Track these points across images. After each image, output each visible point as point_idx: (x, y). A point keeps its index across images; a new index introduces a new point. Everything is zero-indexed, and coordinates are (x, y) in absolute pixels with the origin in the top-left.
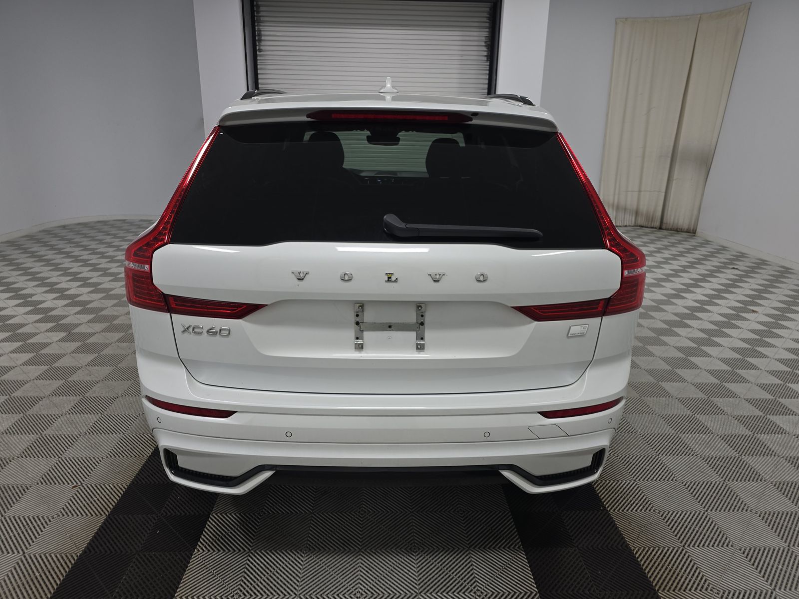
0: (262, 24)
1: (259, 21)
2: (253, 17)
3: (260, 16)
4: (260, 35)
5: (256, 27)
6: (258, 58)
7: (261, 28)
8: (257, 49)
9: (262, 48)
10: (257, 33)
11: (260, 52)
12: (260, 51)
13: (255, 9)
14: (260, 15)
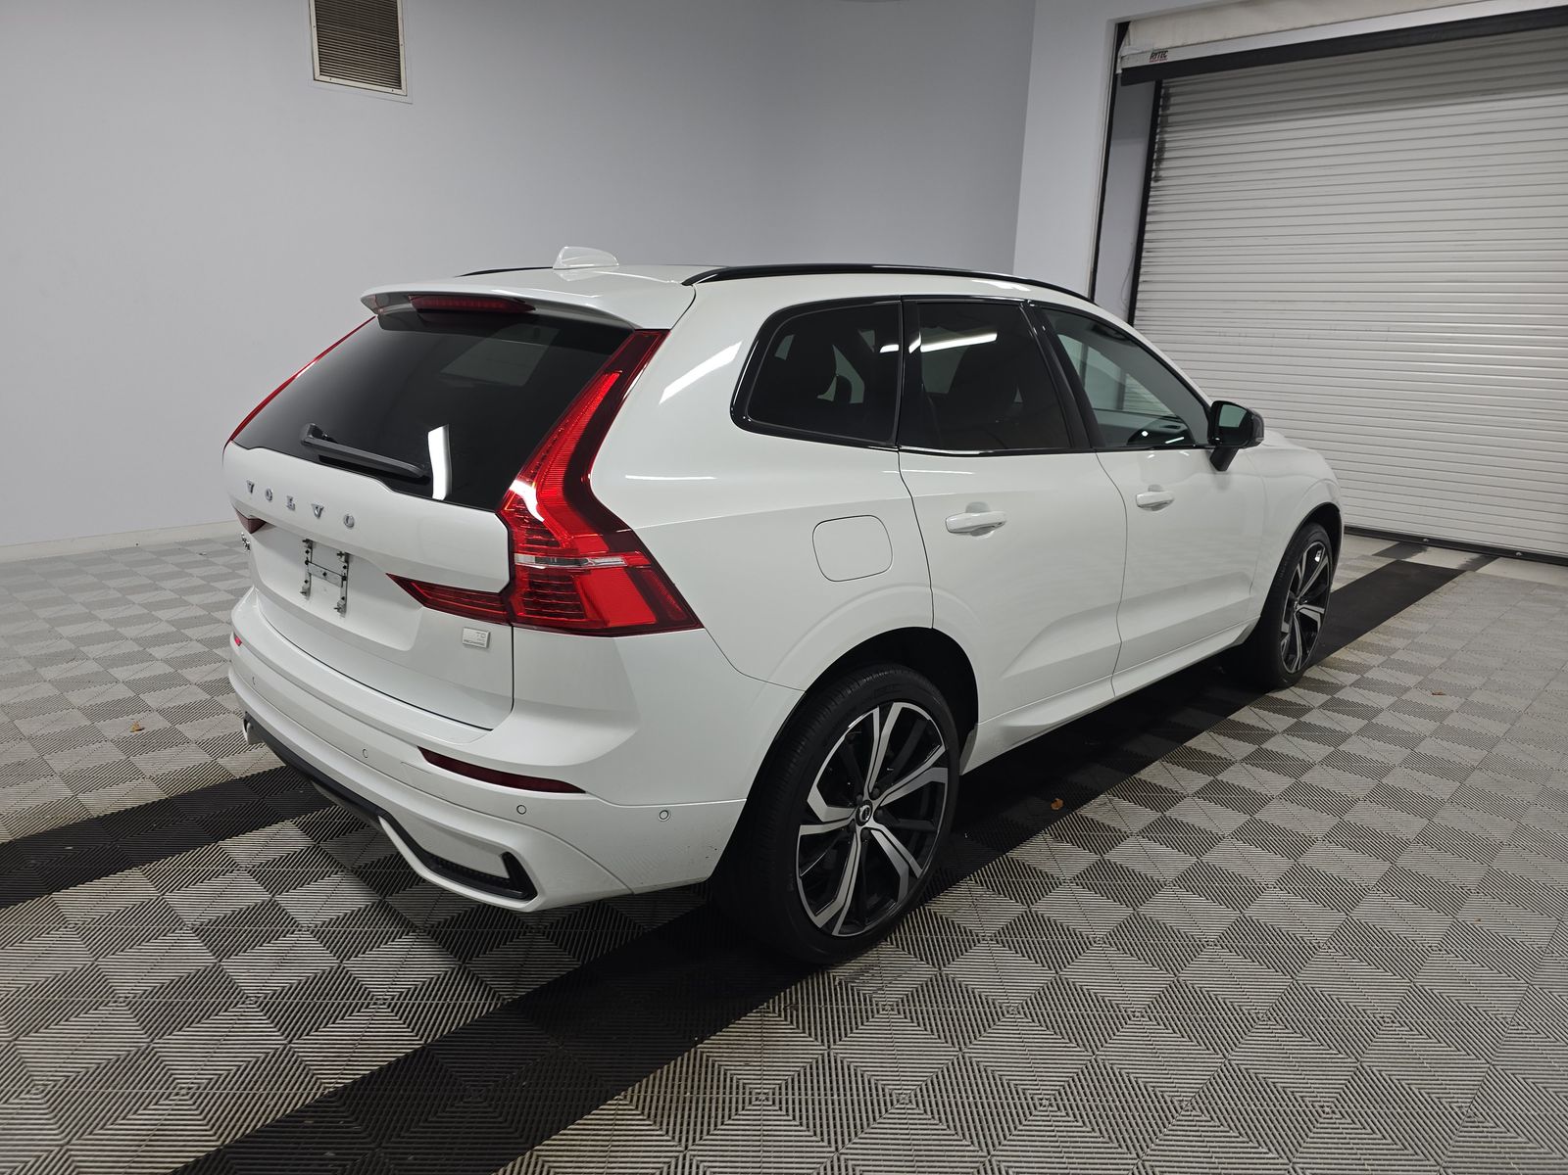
0: (1168, 129)
1: (1165, 124)
2: (1155, 115)
3: (1168, 115)
4: (1162, 150)
5: (1158, 137)
6: (1151, 193)
7: (1166, 136)
8: (1153, 176)
9: (1162, 173)
10: (1156, 146)
11: (1156, 181)
12: (1157, 179)
13: (1161, 103)
14: (1168, 112)
